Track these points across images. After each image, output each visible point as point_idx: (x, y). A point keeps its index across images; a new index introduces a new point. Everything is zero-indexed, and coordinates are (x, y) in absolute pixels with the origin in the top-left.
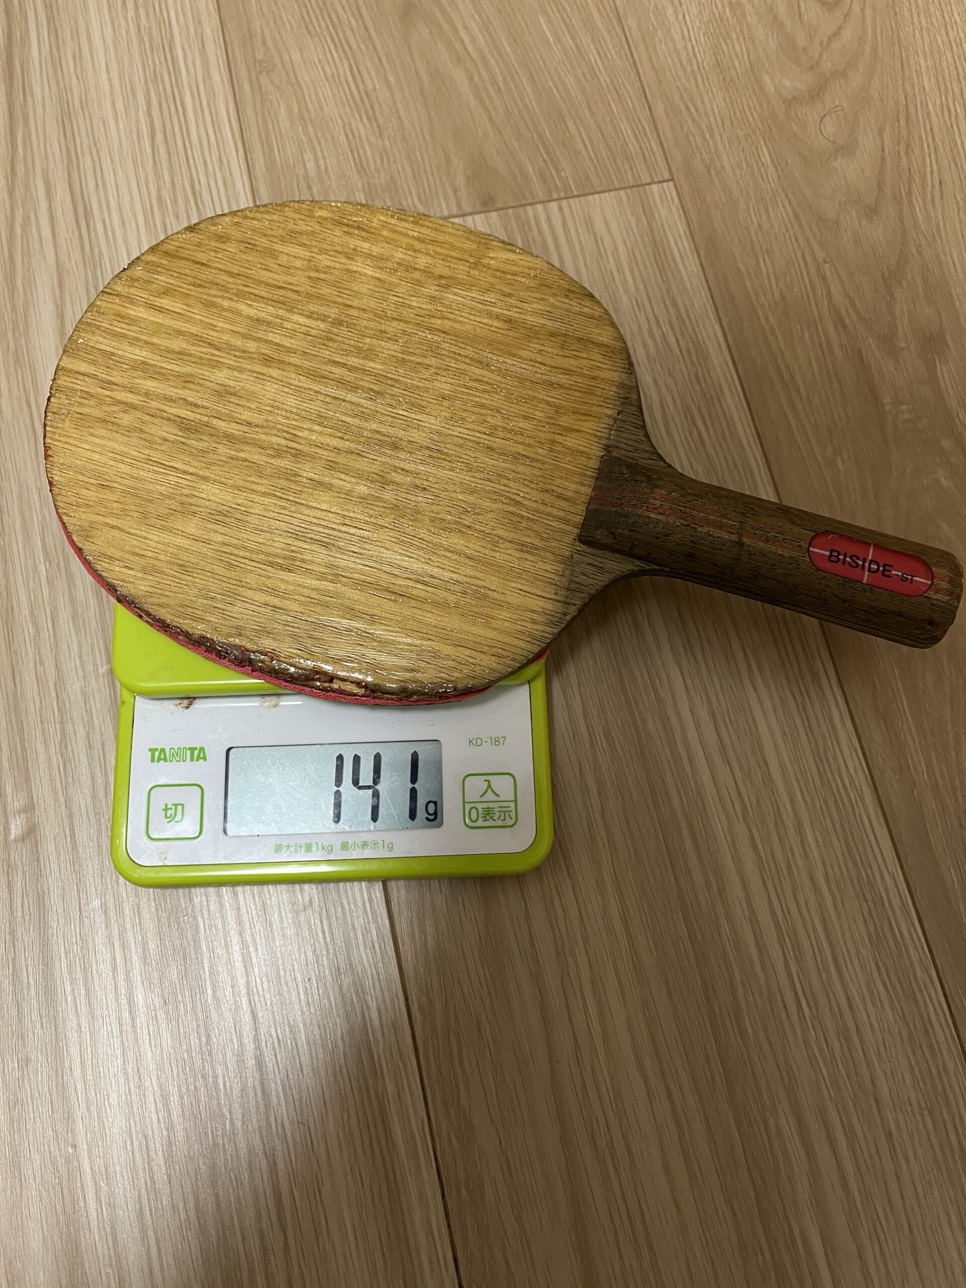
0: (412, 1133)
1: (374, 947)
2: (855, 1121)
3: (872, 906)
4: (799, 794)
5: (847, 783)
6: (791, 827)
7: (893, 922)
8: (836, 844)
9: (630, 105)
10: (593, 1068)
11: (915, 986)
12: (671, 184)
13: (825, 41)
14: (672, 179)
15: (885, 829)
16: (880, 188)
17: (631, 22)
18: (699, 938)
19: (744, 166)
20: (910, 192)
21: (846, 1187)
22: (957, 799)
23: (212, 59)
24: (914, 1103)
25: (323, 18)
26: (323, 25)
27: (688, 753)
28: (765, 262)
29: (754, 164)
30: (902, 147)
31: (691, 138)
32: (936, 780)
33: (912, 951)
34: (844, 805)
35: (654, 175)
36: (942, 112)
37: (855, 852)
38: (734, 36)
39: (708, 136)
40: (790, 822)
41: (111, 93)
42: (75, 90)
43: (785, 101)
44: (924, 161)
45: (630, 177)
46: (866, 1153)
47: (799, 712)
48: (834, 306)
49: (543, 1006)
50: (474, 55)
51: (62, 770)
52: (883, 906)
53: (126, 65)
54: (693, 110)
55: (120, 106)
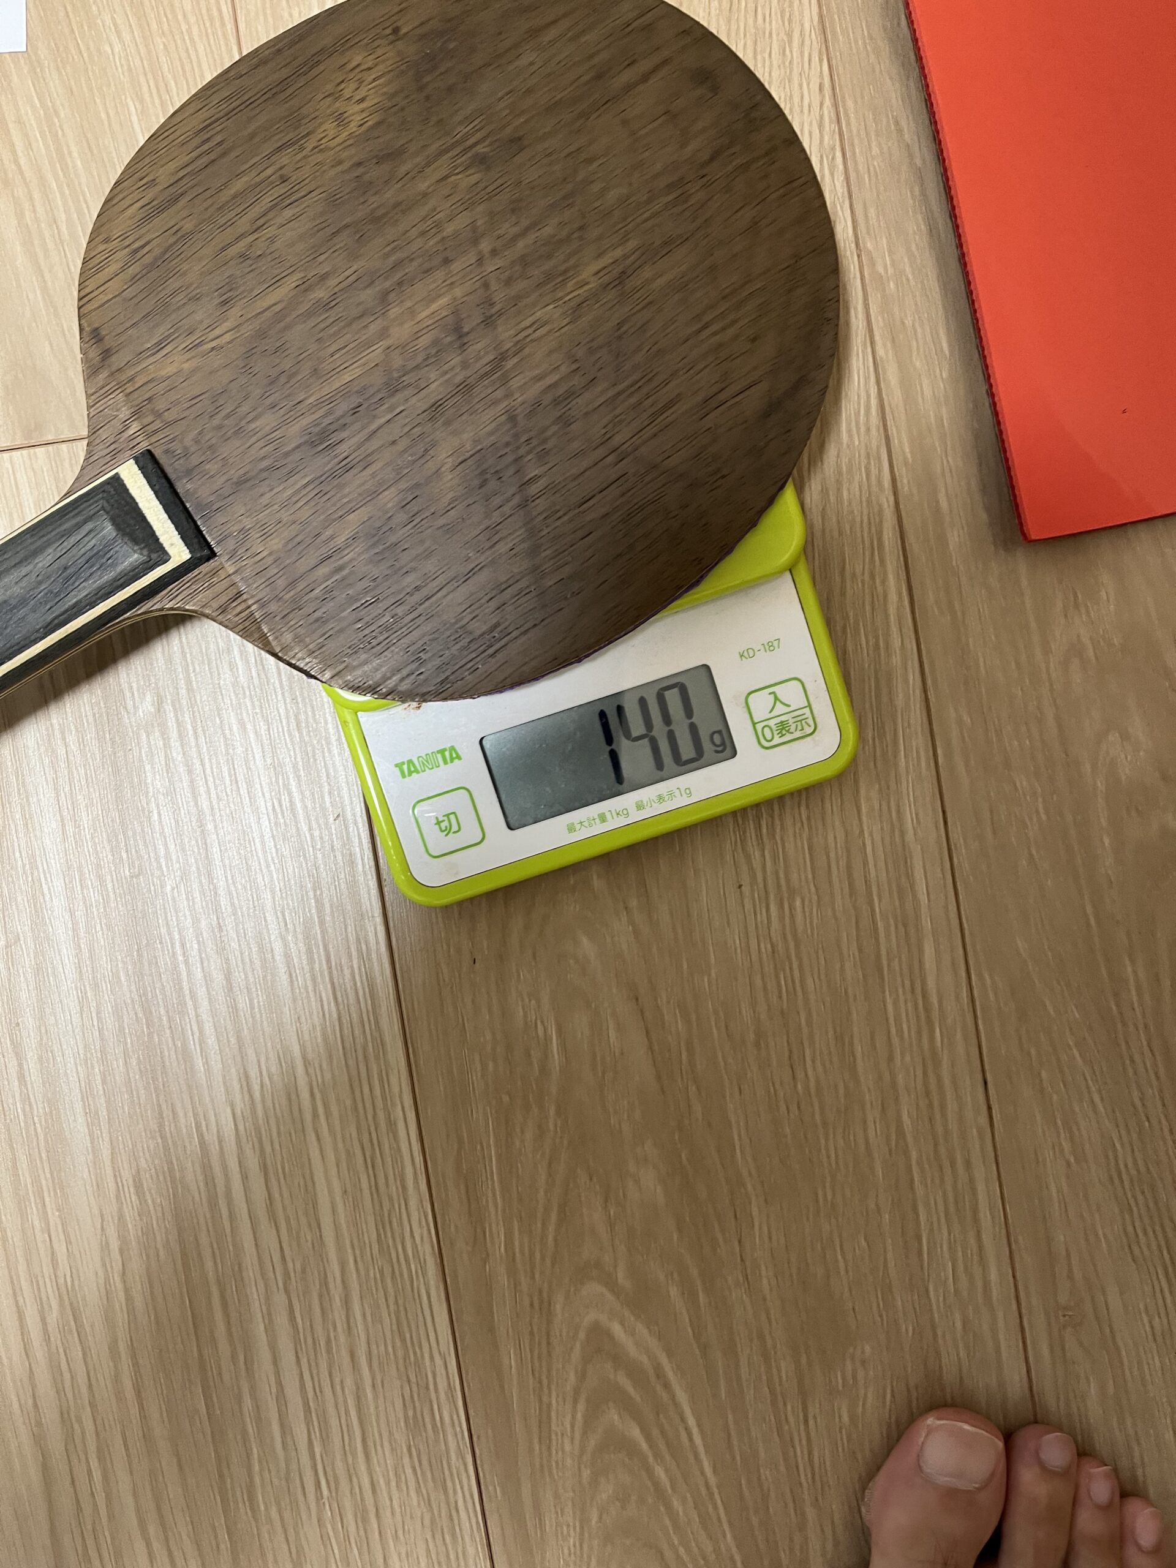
3: (415, 1389)
5: (409, 1252)
6: (337, 1299)
7: (435, 1407)
8: (387, 1320)
10: (94, 1528)
11: (447, 1472)
15: (445, 1304)
18: (218, 1412)
22: (533, 1277)
27: (229, 1209)
32: (514, 1254)
33: (450, 1438)
34: (401, 1275)
37: (406, 1329)
40: (336, 1293)
47: (367, 1167)
49: (45, 1469)
52: (427, 1388)
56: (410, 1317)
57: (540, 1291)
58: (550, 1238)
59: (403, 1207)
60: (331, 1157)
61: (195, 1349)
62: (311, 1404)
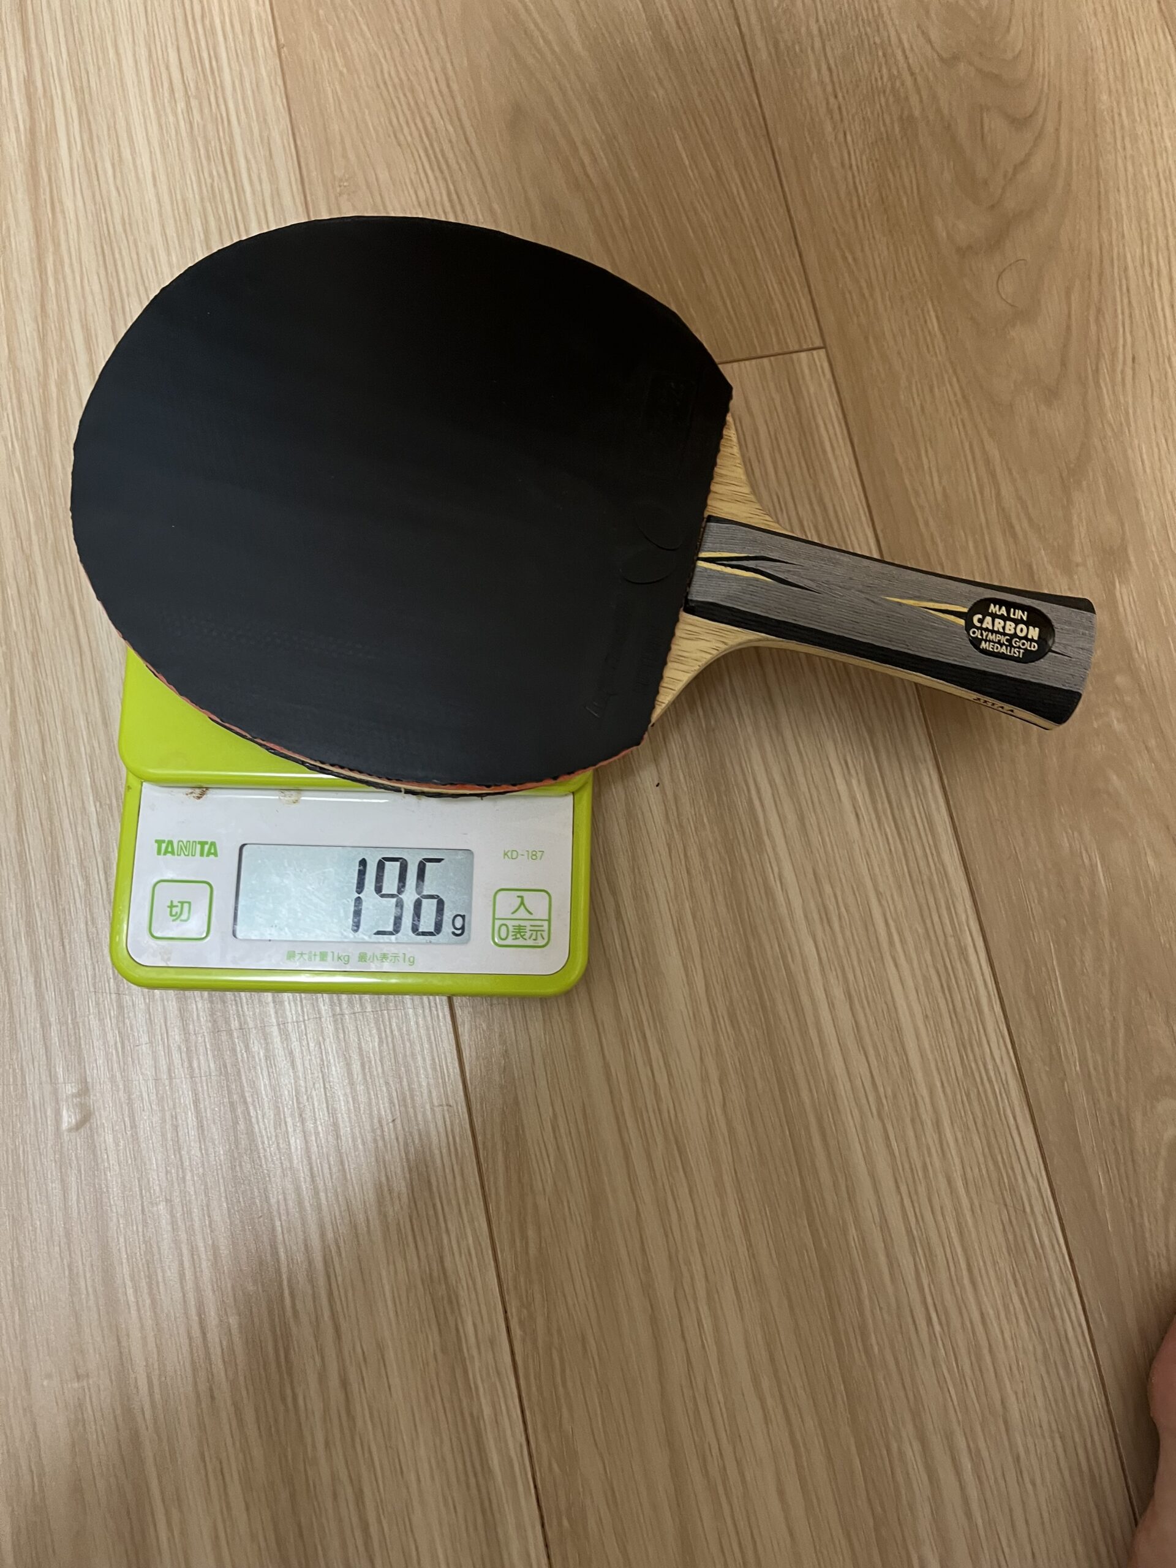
0: (509, 1457)
1: (470, 1254)
2: (982, 1445)
3: (1012, 1213)
4: (938, 1084)
5: (992, 1074)
6: (929, 1124)
7: (1035, 1231)
8: (978, 1143)
9: (778, 252)
10: (706, 1389)
11: (1053, 1300)
12: (822, 352)
13: (1010, 170)
14: (824, 347)
15: (1031, 1126)
16: (1064, 364)
17: (782, 142)
18: (825, 1245)
19: (908, 332)
20: (1097, 370)
21: (969, 1515)
22: (1110, 1095)
23: (282, 175)
24: (1045, 1426)
25: (416, 124)
26: (415, 133)
27: (819, 1037)
28: (926, 451)
29: (919, 329)
30: (1092, 312)
31: (848, 296)
32: (1089, 1072)
33: (1052, 1263)
34: (987, 1099)
35: (803, 341)
36: (1142, 266)
37: (997, 1151)
38: (903, 163)
39: (867, 295)
40: (927, 1118)
41: (161, 215)
42: (115, 207)
43: (959, 250)
44: (1116, 331)
45: (774, 340)
46: (992, 1477)
47: (944, 992)
48: (1003, 510)
49: (654, 1321)
50: (595, 181)
51: (120, 1050)
52: (1024, 1211)
53: (178, 176)
54: (850, 260)
55: (171, 232)
56: (1001, 1141)
57: (1118, 1109)
58: (1121, 1055)
59: (982, 1031)
60: (910, 983)
61: (798, 1180)
62: (915, 1232)
